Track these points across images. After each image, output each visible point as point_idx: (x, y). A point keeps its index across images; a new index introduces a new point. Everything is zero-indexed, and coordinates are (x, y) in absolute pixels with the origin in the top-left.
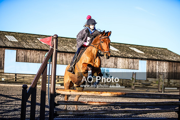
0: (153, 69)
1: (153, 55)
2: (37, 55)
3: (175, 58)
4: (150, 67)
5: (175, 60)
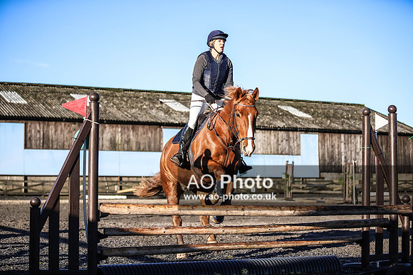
2: (71, 132)
4: (326, 148)
5: (383, 131)
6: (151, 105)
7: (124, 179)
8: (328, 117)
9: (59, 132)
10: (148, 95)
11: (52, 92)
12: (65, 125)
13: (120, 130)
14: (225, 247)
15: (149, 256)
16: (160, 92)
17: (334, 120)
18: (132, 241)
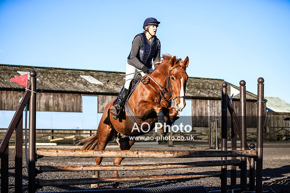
0: (202, 112)
1: (201, 91)
4: (197, 110)
5: (237, 98)
6: (74, 79)
7: (55, 131)
8: (198, 88)
9: (9, 98)
10: (72, 72)
11: (5, 70)
12: (13, 93)
13: (52, 96)
14: (125, 179)
15: (72, 186)
16: (80, 70)
17: (203, 90)
18: (60, 176)
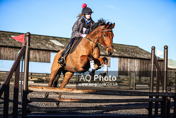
0: (124, 66)
1: (124, 53)
2: (11, 52)
3: (146, 56)
4: (122, 64)
5: (146, 58)
6: (46, 42)
7: (33, 74)
8: (123, 51)
9: (5, 52)
10: (45, 38)
12: (8, 49)
13: (32, 52)
